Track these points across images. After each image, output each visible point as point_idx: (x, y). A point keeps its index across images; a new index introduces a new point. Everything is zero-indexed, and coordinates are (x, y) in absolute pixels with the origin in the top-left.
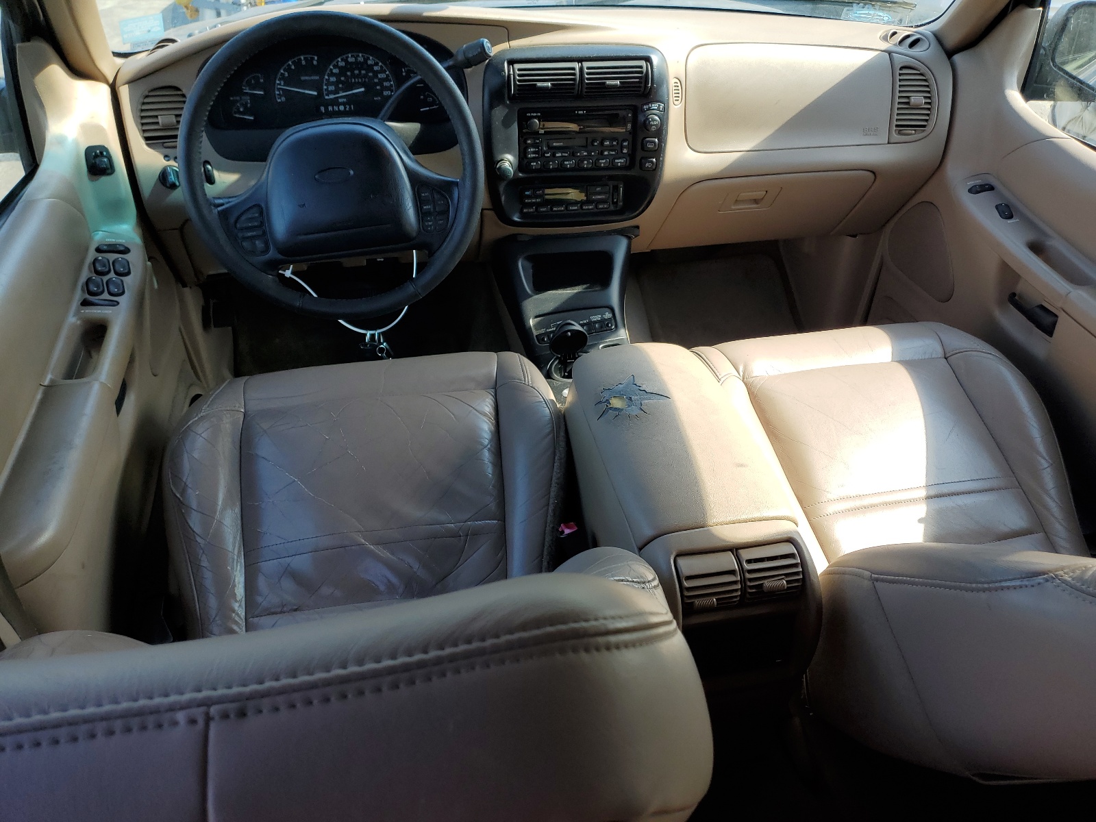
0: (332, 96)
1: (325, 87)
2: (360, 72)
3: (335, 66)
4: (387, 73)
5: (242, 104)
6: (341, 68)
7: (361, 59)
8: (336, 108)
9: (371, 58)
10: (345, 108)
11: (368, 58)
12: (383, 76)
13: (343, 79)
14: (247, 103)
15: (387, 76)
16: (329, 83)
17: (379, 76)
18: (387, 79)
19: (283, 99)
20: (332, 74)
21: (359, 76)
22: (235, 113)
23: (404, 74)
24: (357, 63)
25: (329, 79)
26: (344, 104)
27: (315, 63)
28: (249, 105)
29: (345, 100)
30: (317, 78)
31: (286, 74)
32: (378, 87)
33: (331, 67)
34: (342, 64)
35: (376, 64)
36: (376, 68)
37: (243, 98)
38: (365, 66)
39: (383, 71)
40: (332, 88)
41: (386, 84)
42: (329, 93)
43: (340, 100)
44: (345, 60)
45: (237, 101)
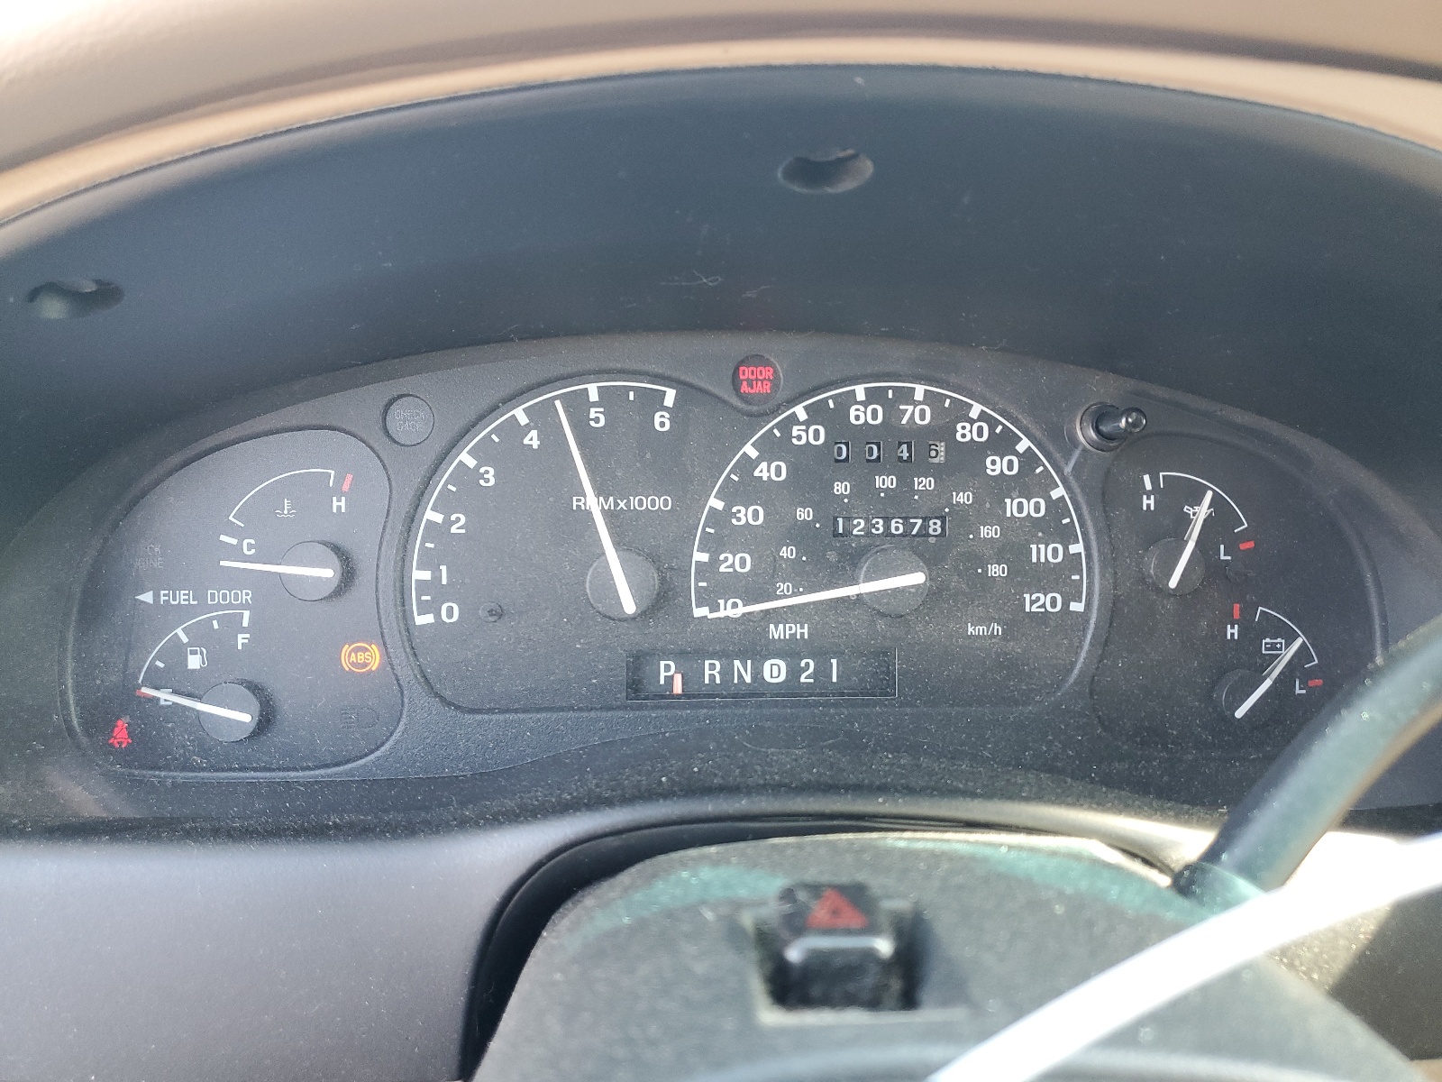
0: (732, 609)
1: (700, 557)
2: (905, 482)
3: (770, 449)
4: (1058, 492)
5: (201, 637)
6: (802, 460)
7: (917, 414)
8: (743, 671)
9: (976, 410)
10: (794, 672)
11: (961, 412)
12: (1029, 507)
13: (804, 514)
14: (232, 624)
15: (1056, 508)
16: (724, 536)
17: (1011, 507)
18: (1053, 527)
19: (451, 612)
20: (747, 489)
21: (898, 503)
22: (156, 681)
23: (1148, 502)
24: (891, 433)
25: (728, 514)
26: (790, 652)
27: (662, 422)
28: (242, 639)
29: (803, 631)
30: (662, 503)
31: (490, 476)
32: (996, 570)
33: (750, 450)
34: (809, 435)
35: (1003, 443)
36: (996, 466)
37: (216, 596)
38: (940, 454)
39: (1026, 482)
40: (736, 562)
41: (1044, 553)
42: (720, 588)
43: (777, 632)
44: (833, 418)
45: (183, 613)
